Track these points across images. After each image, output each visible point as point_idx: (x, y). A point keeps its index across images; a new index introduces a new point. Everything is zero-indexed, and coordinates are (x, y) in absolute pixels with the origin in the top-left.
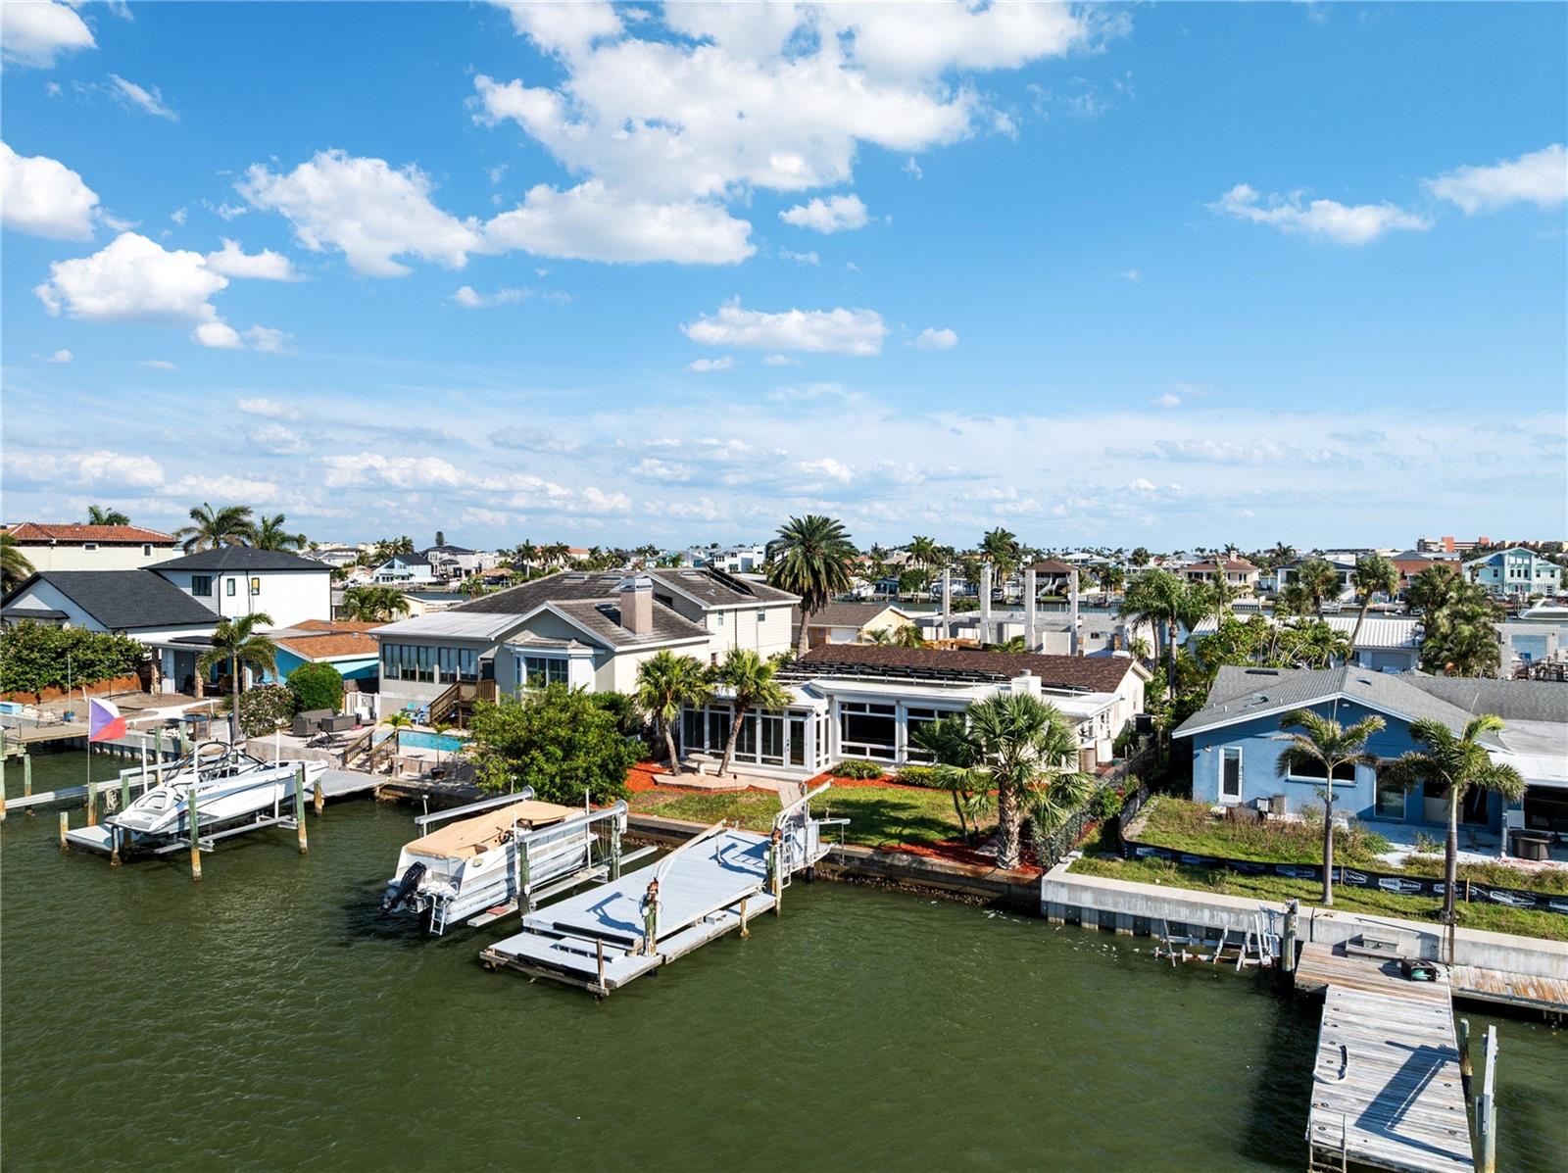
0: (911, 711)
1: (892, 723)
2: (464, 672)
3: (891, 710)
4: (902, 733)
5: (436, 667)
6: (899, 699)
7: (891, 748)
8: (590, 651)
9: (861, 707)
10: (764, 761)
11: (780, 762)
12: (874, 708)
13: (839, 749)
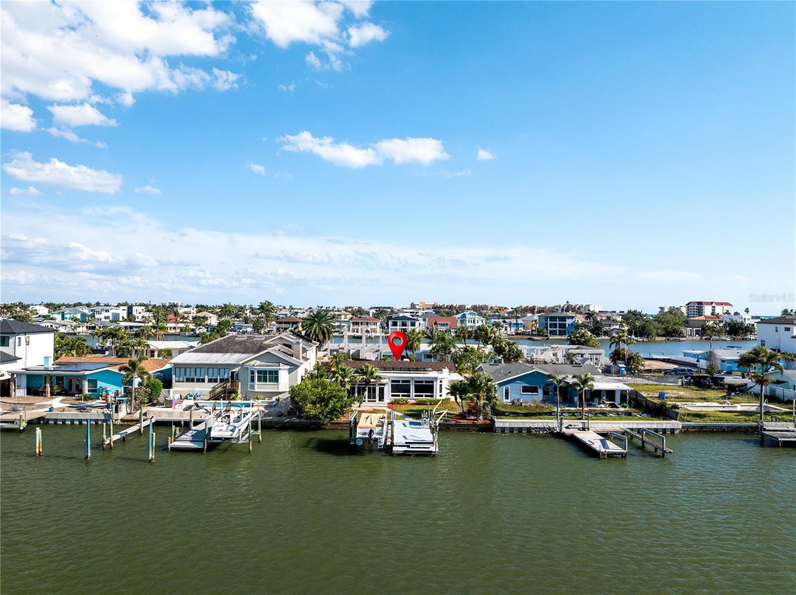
0: (416, 382)
1: (409, 386)
2: (221, 378)
3: (409, 381)
4: (412, 388)
5: (206, 377)
6: (413, 378)
7: (409, 394)
8: (288, 367)
9: (399, 381)
10: (368, 401)
11: (375, 401)
12: (403, 381)
13: (391, 396)
